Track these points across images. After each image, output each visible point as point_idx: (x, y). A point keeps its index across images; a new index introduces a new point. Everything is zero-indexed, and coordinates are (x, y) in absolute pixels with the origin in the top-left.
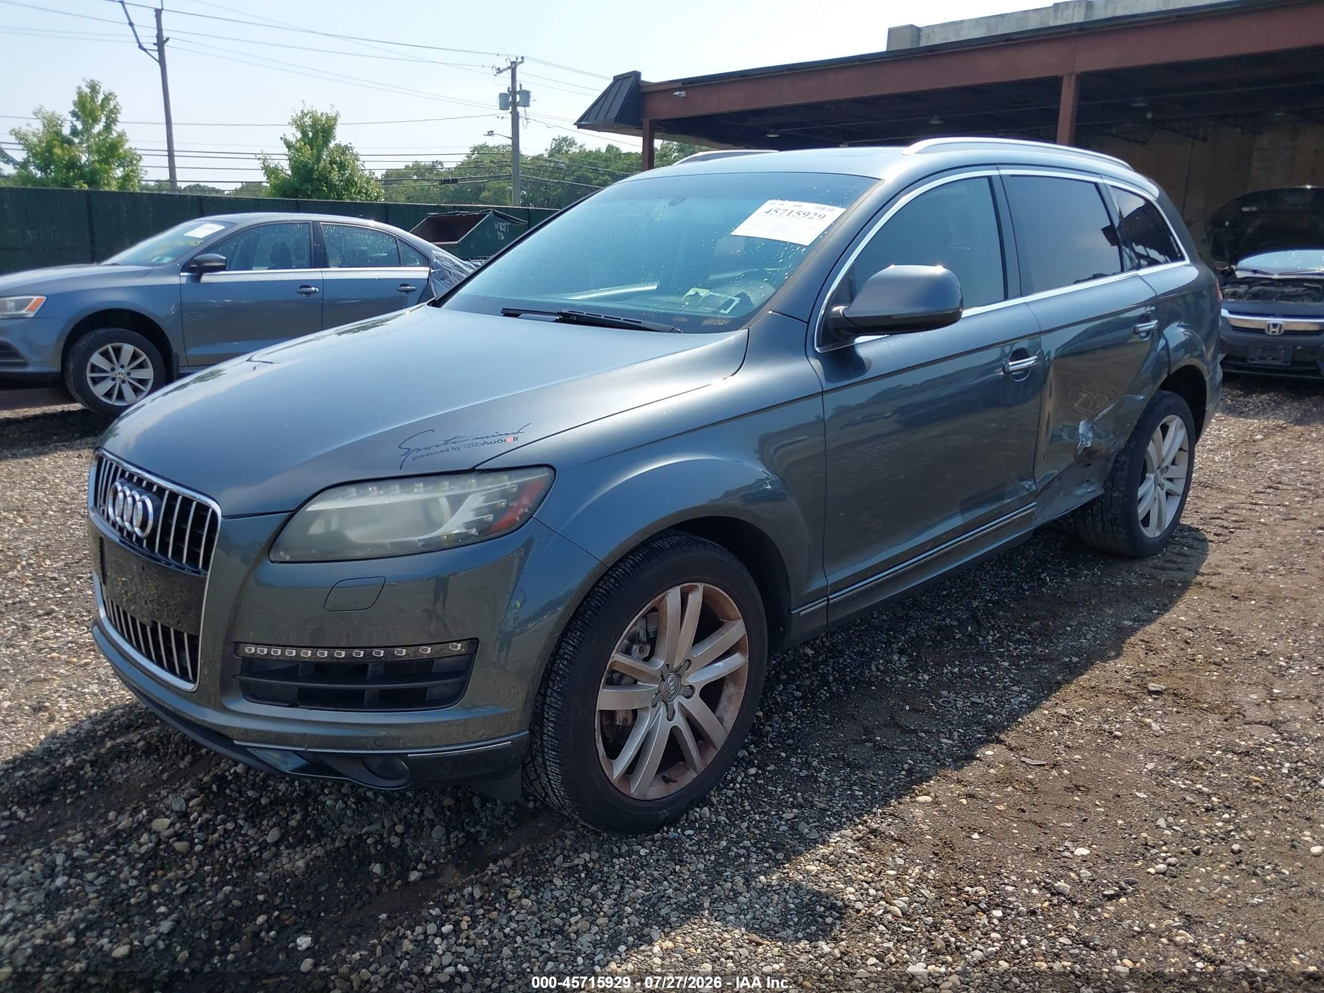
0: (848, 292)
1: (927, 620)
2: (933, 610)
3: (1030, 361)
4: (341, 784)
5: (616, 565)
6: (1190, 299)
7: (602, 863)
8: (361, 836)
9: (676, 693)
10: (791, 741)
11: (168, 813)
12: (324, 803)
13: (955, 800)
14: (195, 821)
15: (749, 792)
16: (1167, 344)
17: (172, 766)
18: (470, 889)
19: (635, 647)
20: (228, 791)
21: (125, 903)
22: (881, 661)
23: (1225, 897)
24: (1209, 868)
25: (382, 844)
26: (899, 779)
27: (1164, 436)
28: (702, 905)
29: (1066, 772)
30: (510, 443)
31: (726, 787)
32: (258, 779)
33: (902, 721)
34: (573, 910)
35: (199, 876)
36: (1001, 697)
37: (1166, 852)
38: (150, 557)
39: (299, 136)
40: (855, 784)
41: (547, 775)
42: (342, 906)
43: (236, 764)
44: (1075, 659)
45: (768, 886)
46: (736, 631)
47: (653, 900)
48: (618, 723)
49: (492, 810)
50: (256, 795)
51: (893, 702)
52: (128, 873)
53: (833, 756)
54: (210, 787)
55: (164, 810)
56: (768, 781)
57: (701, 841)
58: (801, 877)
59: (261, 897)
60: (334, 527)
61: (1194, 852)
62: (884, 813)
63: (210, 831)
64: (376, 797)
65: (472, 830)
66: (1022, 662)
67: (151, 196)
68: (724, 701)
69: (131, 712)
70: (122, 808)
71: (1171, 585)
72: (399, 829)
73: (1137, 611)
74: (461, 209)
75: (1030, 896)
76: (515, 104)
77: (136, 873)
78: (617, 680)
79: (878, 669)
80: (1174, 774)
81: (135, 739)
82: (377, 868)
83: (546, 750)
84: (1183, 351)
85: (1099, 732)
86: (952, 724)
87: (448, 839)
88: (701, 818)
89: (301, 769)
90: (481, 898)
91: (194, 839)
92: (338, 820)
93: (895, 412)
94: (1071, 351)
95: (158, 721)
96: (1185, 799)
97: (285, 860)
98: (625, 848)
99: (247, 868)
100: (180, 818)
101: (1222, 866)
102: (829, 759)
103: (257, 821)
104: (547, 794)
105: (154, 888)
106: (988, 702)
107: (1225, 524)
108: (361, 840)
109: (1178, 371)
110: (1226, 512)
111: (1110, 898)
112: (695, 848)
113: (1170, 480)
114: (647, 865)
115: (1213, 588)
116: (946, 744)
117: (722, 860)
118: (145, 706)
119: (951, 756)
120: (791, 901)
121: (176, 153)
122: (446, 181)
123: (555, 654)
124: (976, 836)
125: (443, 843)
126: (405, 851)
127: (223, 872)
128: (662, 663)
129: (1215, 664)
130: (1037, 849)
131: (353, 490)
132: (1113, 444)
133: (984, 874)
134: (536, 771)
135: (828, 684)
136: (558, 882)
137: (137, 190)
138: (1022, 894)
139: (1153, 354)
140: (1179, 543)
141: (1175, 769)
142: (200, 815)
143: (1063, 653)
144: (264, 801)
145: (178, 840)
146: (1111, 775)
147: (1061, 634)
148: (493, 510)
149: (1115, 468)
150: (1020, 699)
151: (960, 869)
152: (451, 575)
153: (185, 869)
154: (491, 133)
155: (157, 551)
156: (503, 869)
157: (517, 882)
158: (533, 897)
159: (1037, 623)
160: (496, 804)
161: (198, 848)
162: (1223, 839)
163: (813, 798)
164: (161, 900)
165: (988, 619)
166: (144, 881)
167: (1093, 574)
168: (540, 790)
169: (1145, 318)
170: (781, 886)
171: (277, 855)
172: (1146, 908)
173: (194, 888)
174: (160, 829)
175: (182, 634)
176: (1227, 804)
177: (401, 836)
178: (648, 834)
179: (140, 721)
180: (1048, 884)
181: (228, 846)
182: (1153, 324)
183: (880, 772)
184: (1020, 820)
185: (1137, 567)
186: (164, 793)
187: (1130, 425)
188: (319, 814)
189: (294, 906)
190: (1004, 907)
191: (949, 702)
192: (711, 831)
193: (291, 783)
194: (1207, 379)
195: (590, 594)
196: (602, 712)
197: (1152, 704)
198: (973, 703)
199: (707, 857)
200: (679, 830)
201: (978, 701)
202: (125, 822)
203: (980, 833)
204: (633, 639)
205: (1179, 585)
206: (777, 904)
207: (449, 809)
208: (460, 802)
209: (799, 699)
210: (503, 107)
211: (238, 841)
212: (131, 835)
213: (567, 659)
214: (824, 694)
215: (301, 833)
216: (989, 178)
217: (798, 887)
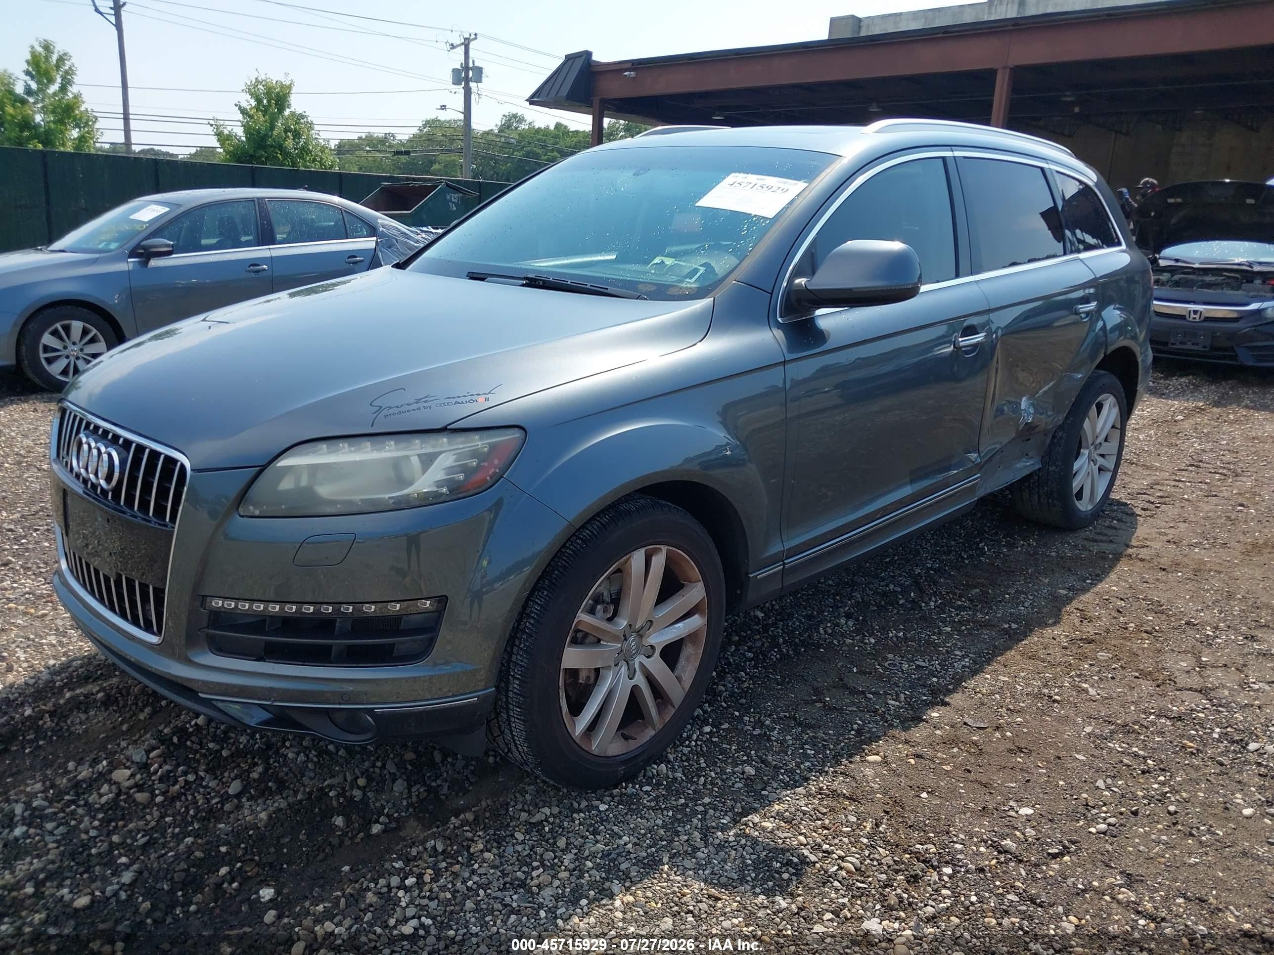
0: (810, 265)
1: (871, 586)
2: (876, 576)
3: (979, 338)
4: (302, 737)
5: (583, 527)
6: (1123, 284)
7: (562, 818)
8: (322, 789)
9: (638, 652)
10: (743, 701)
11: (128, 764)
12: (286, 756)
13: (903, 761)
14: (156, 772)
15: (705, 749)
16: (1104, 325)
17: (131, 717)
18: (433, 842)
19: (599, 607)
20: (188, 743)
21: (86, 853)
22: (829, 625)
23: (1164, 857)
24: (1147, 829)
25: (345, 797)
26: (849, 739)
27: (1099, 413)
28: (661, 860)
29: (1008, 734)
30: (481, 403)
31: (682, 744)
32: (219, 731)
33: (850, 682)
34: (535, 864)
35: (161, 828)
36: (945, 661)
37: (1106, 813)
38: (114, 509)
39: (253, 103)
40: (806, 743)
41: (511, 732)
42: (304, 858)
43: (197, 715)
44: (1014, 626)
45: (726, 842)
46: (696, 593)
47: (613, 856)
48: (581, 681)
49: (453, 765)
50: (218, 747)
51: (841, 664)
52: (88, 823)
53: (785, 716)
54: (171, 739)
55: (125, 761)
56: (723, 738)
57: (658, 797)
58: (757, 833)
59: (223, 849)
60: (304, 482)
61: (1132, 813)
62: (836, 772)
63: (171, 783)
64: (338, 750)
65: (434, 784)
66: (964, 628)
67: (107, 157)
68: (682, 661)
69: (90, 663)
70: (82, 759)
71: (1103, 556)
72: (361, 782)
73: (1071, 581)
74: (414, 180)
75: (978, 853)
76: (467, 80)
77: (96, 823)
78: (581, 639)
79: (826, 632)
80: (1111, 736)
81: (94, 691)
82: (339, 821)
83: (511, 707)
84: (1117, 333)
85: (1039, 696)
86: (899, 687)
87: (410, 792)
88: (658, 775)
89: (266, 723)
90: (444, 851)
91: (154, 790)
92: (300, 772)
93: (836, 387)
94: (1015, 329)
95: (117, 673)
96: (1122, 762)
97: (246, 812)
98: (584, 804)
99: (209, 820)
100: (140, 769)
101: (1160, 826)
102: (781, 719)
103: (219, 773)
104: (510, 750)
105: (115, 838)
106: (932, 665)
107: (1152, 499)
108: (323, 793)
109: (1113, 352)
110: (1152, 488)
111: (1054, 856)
112: (653, 804)
113: (1103, 456)
114: (606, 821)
115: (1142, 560)
116: (893, 706)
117: (679, 816)
118: (103, 658)
119: (898, 717)
120: (748, 857)
121: (131, 117)
122: (399, 153)
123: (523, 613)
124: (924, 795)
125: (404, 796)
126: (367, 804)
127: (185, 824)
128: (625, 623)
129: (1146, 632)
130: (984, 808)
131: (324, 446)
132: (1053, 419)
133: (933, 832)
134: (500, 727)
135: (778, 645)
136: (520, 836)
137: (93, 151)
138: (971, 852)
139: (1092, 335)
140: (1109, 516)
141: (1112, 732)
142: (160, 767)
143: (1002, 620)
144: (225, 753)
145: (138, 792)
146: (1051, 738)
147: (1000, 602)
148: (464, 469)
149: (1052, 443)
150: (963, 663)
151: (910, 827)
152: (422, 533)
153: (146, 820)
154: (443, 107)
155: (122, 503)
156: (465, 823)
157: (479, 836)
158: (495, 850)
159: (978, 590)
160: (457, 759)
161: (159, 799)
162: (1160, 801)
163: (766, 756)
164: (122, 851)
165: (930, 585)
166: (105, 831)
167: (1029, 545)
168: (502, 746)
169: (1085, 300)
170: (738, 842)
171: (239, 807)
172: (1089, 866)
173: (155, 839)
174: (120, 780)
175: (148, 587)
176: (1162, 766)
177: (363, 789)
178: (607, 789)
179: (99, 672)
180: (995, 842)
181: (190, 797)
182: (1093, 305)
183: (831, 732)
184: (966, 780)
185: (1071, 539)
186: (123, 744)
187: (1069, 402)
188: (280, 767)
189: (257, 858)
190: (954, 865)
191: (895, 665)
192: (668, 788)
193: (252, 736)
194: (1139, 360)
195: (559, 554)
196: (566, 669)
197: (1088, 670)
198: (918, 666)
199: (665, 813)
200: (637, 786)
201: (923, 664)
202: (85, 773)
203: (928, 793)
204: (598, 599)
205: (1111, 556)
206: (735, 860)
207: (411, 763)
208: (422, 756)
209: (751, 660)
210: (456, 82)
211: (199, 792)
212: (91, 786)
213: (533, 618)
214: (775, 655)
215: (263, 785)
216: (944, 159)
217: (755, 842)
